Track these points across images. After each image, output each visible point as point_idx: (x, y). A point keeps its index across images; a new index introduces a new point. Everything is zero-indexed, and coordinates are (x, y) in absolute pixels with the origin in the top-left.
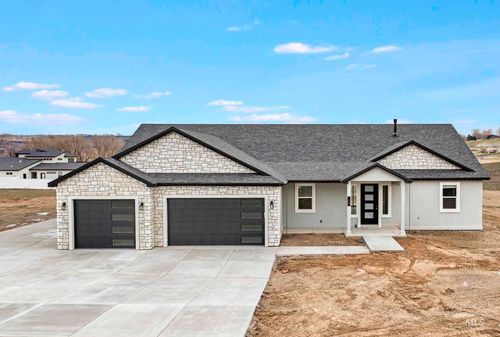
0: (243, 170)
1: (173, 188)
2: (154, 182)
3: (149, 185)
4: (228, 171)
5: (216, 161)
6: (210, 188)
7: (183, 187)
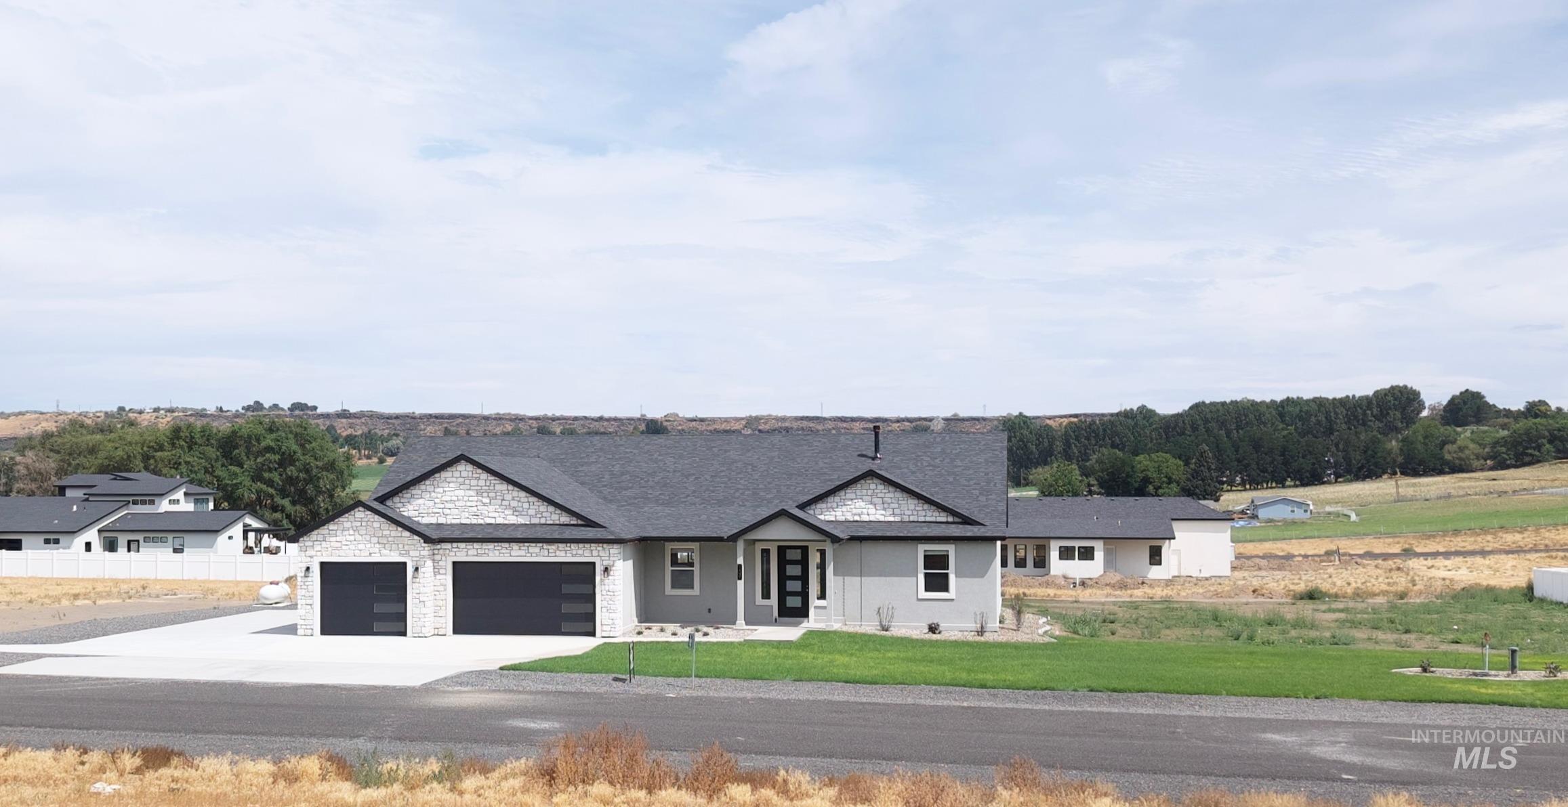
0: (565, 519)
1: (462, 545)
2: (433, 537)
3: (427, 540)
4: (543, 521)
5: (526, 505)
6: (515, 546)
7: (476, 545)
